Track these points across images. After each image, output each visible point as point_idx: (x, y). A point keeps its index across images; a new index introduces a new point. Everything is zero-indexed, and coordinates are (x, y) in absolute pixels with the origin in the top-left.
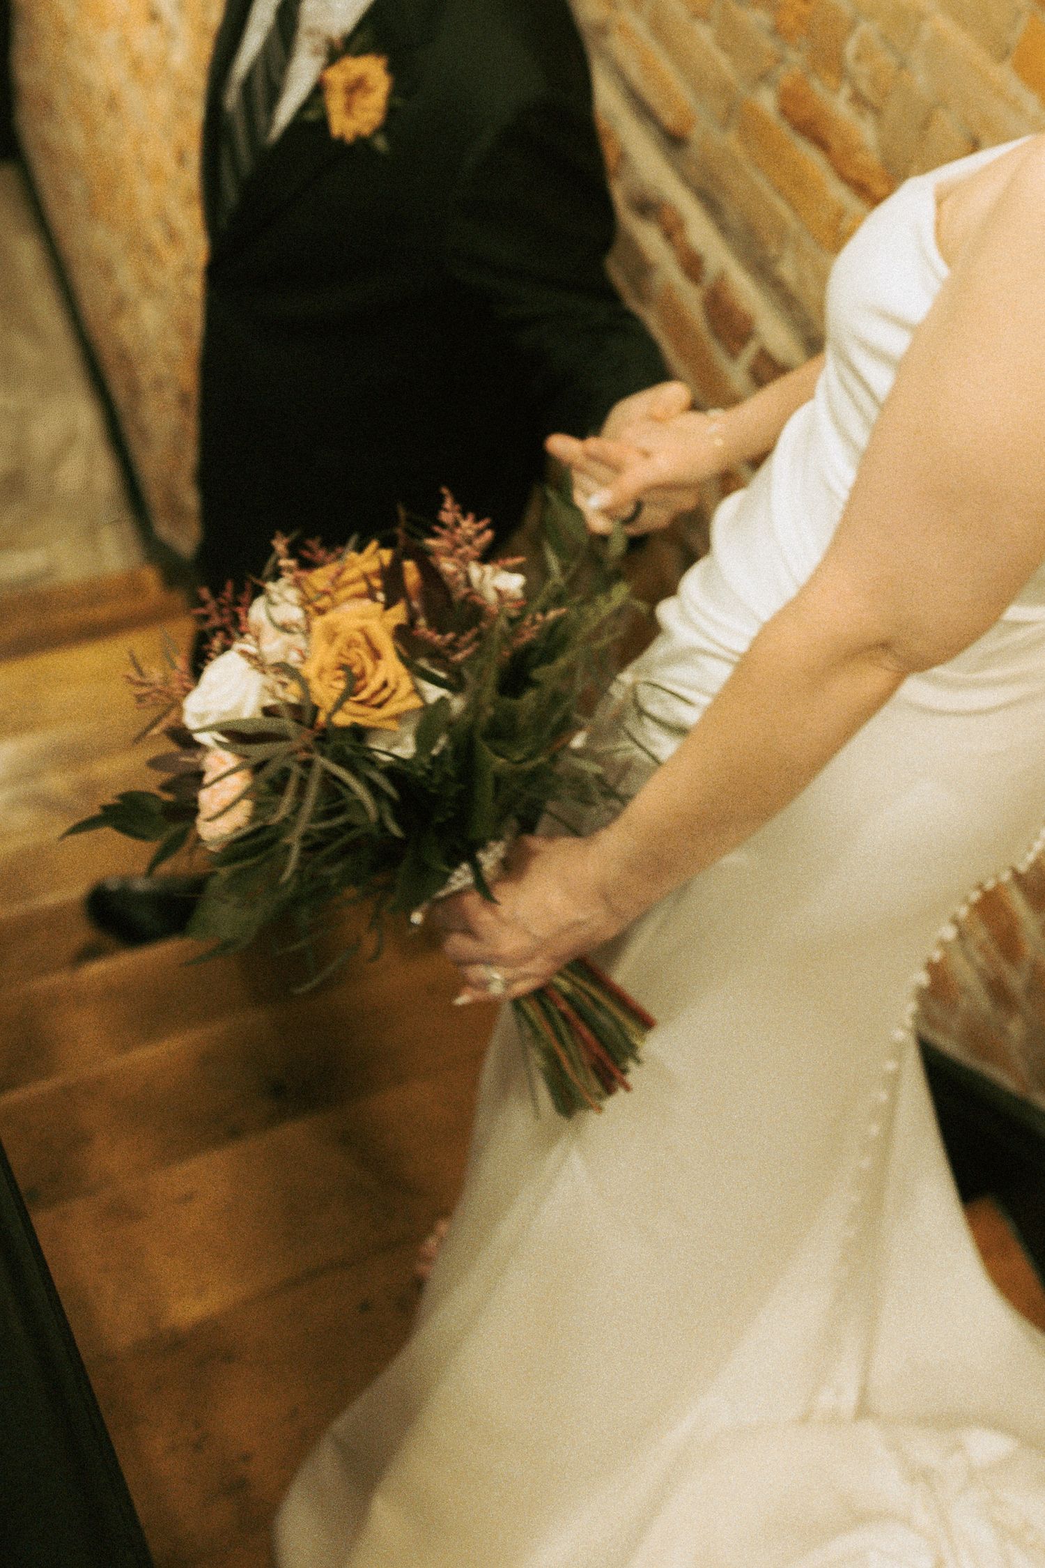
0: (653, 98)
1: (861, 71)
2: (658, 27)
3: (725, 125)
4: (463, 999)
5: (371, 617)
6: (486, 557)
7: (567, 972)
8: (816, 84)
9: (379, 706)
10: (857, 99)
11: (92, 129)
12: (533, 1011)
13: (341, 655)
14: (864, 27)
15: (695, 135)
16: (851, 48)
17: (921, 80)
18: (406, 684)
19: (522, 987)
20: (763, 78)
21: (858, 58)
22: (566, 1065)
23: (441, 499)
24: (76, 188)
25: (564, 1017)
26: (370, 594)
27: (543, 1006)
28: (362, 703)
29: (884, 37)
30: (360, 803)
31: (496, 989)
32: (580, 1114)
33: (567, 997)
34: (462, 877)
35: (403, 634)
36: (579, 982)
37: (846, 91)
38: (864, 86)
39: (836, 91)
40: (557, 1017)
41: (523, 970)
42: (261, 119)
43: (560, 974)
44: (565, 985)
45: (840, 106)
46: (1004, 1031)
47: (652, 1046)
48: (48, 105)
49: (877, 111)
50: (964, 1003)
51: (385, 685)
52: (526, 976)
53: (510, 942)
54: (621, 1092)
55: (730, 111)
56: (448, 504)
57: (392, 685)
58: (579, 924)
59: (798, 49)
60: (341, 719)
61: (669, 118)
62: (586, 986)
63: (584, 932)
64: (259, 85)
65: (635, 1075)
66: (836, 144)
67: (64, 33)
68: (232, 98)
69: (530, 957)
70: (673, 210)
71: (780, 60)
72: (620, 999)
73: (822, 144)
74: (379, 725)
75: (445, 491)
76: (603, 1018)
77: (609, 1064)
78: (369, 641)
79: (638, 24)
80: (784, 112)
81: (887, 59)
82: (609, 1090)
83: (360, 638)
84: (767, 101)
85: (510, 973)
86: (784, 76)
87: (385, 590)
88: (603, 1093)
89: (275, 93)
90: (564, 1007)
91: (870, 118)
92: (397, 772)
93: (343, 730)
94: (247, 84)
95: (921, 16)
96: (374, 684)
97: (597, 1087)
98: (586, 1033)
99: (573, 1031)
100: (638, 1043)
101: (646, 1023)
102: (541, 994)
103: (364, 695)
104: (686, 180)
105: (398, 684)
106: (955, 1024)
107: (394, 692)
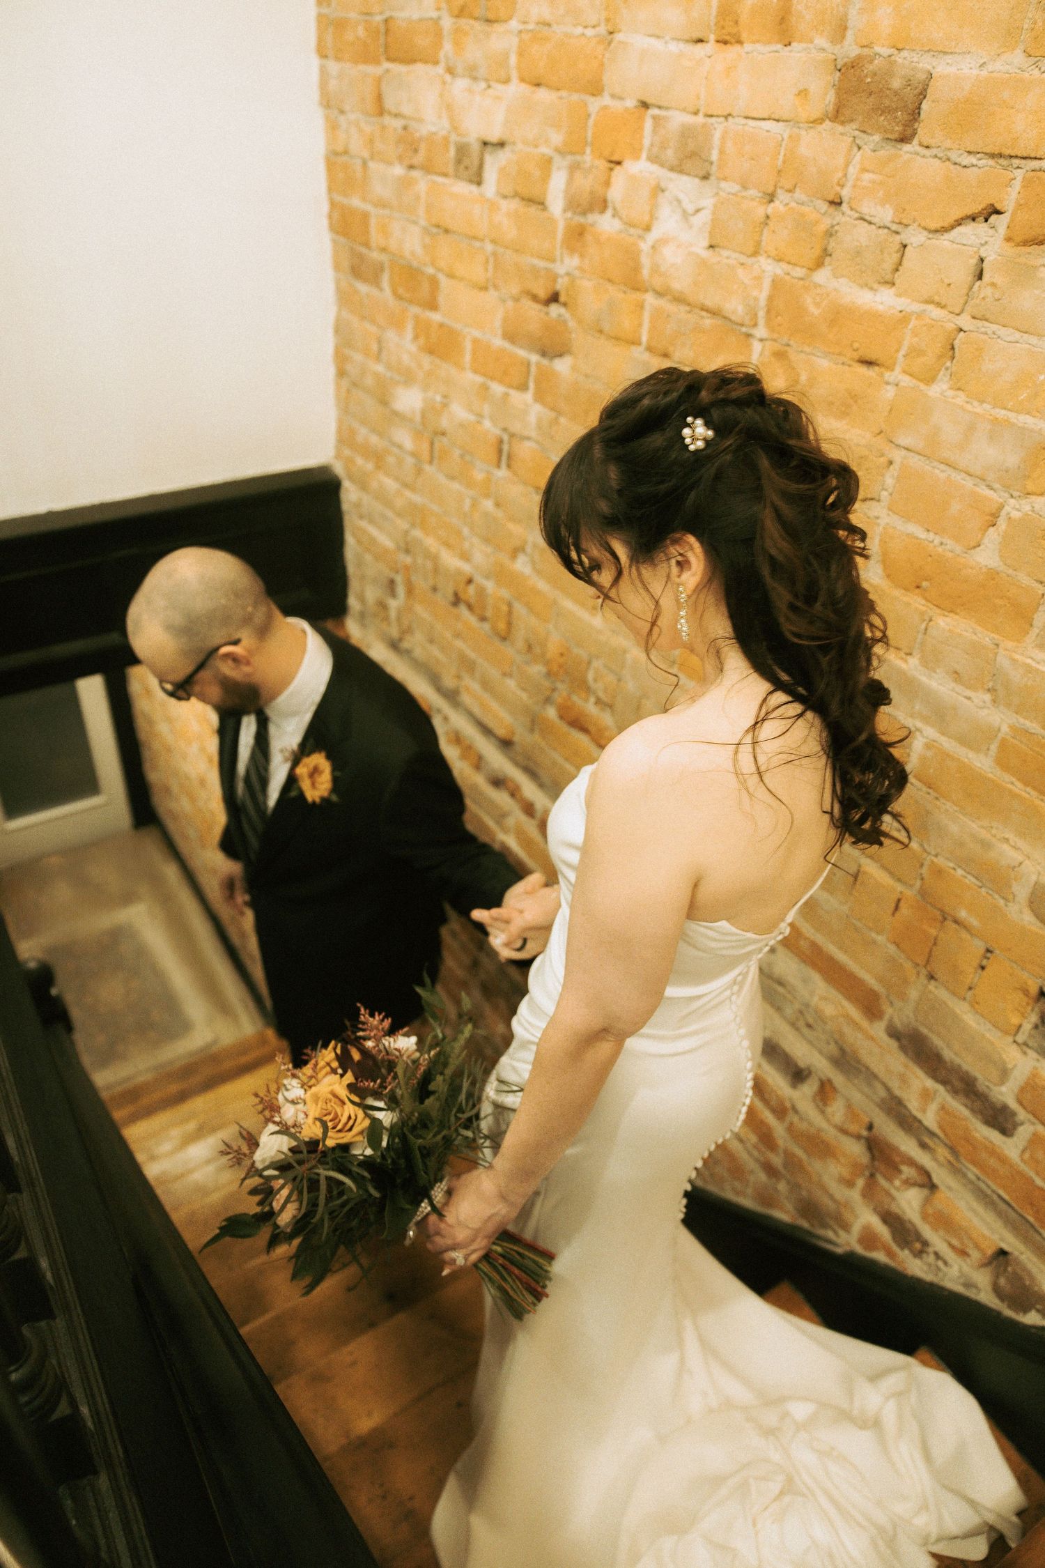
0: (491, 724)
1: (599, 687)
2: (486, 685)
3: (532, 730)
4: (445, 1273)
5: (335, 1084)
6: (392, 1032)
7: (497, 1242)
8: (575, 698)
9: (350, 1129)
10: (598, 702)
11: (193, 799)
12: (485, 1267)
13: (322, 1109)
14: (595, 664)
15: (516, 739)
16: (590, 676)
17: (630, 686)
18: (360, 1114)
19: (474, 1257)
20: (548, 700)
21: (595, 680)
22: (511, 1293)
23: (359, 1010)
24: (192, 833)
25: (503, 1266)
26: (334, 1071)
27: (490, 1263)
28: (340, 1131)
29: (605, 666)
30: (350, 1188)
31: (460, 1261)
32: (526, 1316)
33: (501, 1255)
34: (425, 1207)
35: (351, 1088)
36: (505, 1244)
37: (592, 700)
38: (601, 694)
39: (586, 700)
40: (500, 1268)
41: (472, 1248)
42: (260, 798)
43: (494, 1243)
44: (499, 1249)
45: (591, 708)
46: (776, 1190)
47: (558, 1268)
48: (167, 790)
49: (611, 707)
50: (752, 1179)
51: (350, 1118)
52: (474, 1251)
53: (461, 1235)
54: (545, 1299)
55: (533, 722)
56: (362, 1011)
57: (353, 1117)
58: (493, 1215)
59: (563, 681)
60: (330, 1143)
61: (501, 732)
62: (511, 1246)
63: (498, 1218)
64: (254, 778)
65: (551, 1288)
66: (592, 729)
67: (169, 750)
68: (240, 787)
69: (473, 1240)
70: (512, 781)
71: (554, 690)
72: (533, 1248)
73: (585, 730)
74: (353, 1140)
75: (359, 1005)
76: (527, 1262)
77: (533, 1284)
78: (335, 1096)
79: (475, 686)
80: (561, 717)
81: (611, 678)
82: (539, 1300)
83: (330, 1096)
84: (551, 713)
85: (464, 1251)
86: (558, 698)
87: (341, 1066)
88: (535, 1301)
89: (264, 782)
90: (501, 1261)
91: (609, 711)
92: (367, 1163)
93: (333, 1149)
94: (247, 779)
95: (625, 652)
96: (344, 1119)
97: (530, 1298)
98: (516, 1271)
99: (510, 1273)
100: (549, 1269)
101: (550, 1257)
102: (487, 1257)
103: (339, 1127)
104: (517, 764)
105: (356, 1116)
106: (749, 1191)
107: (355, 1120)
